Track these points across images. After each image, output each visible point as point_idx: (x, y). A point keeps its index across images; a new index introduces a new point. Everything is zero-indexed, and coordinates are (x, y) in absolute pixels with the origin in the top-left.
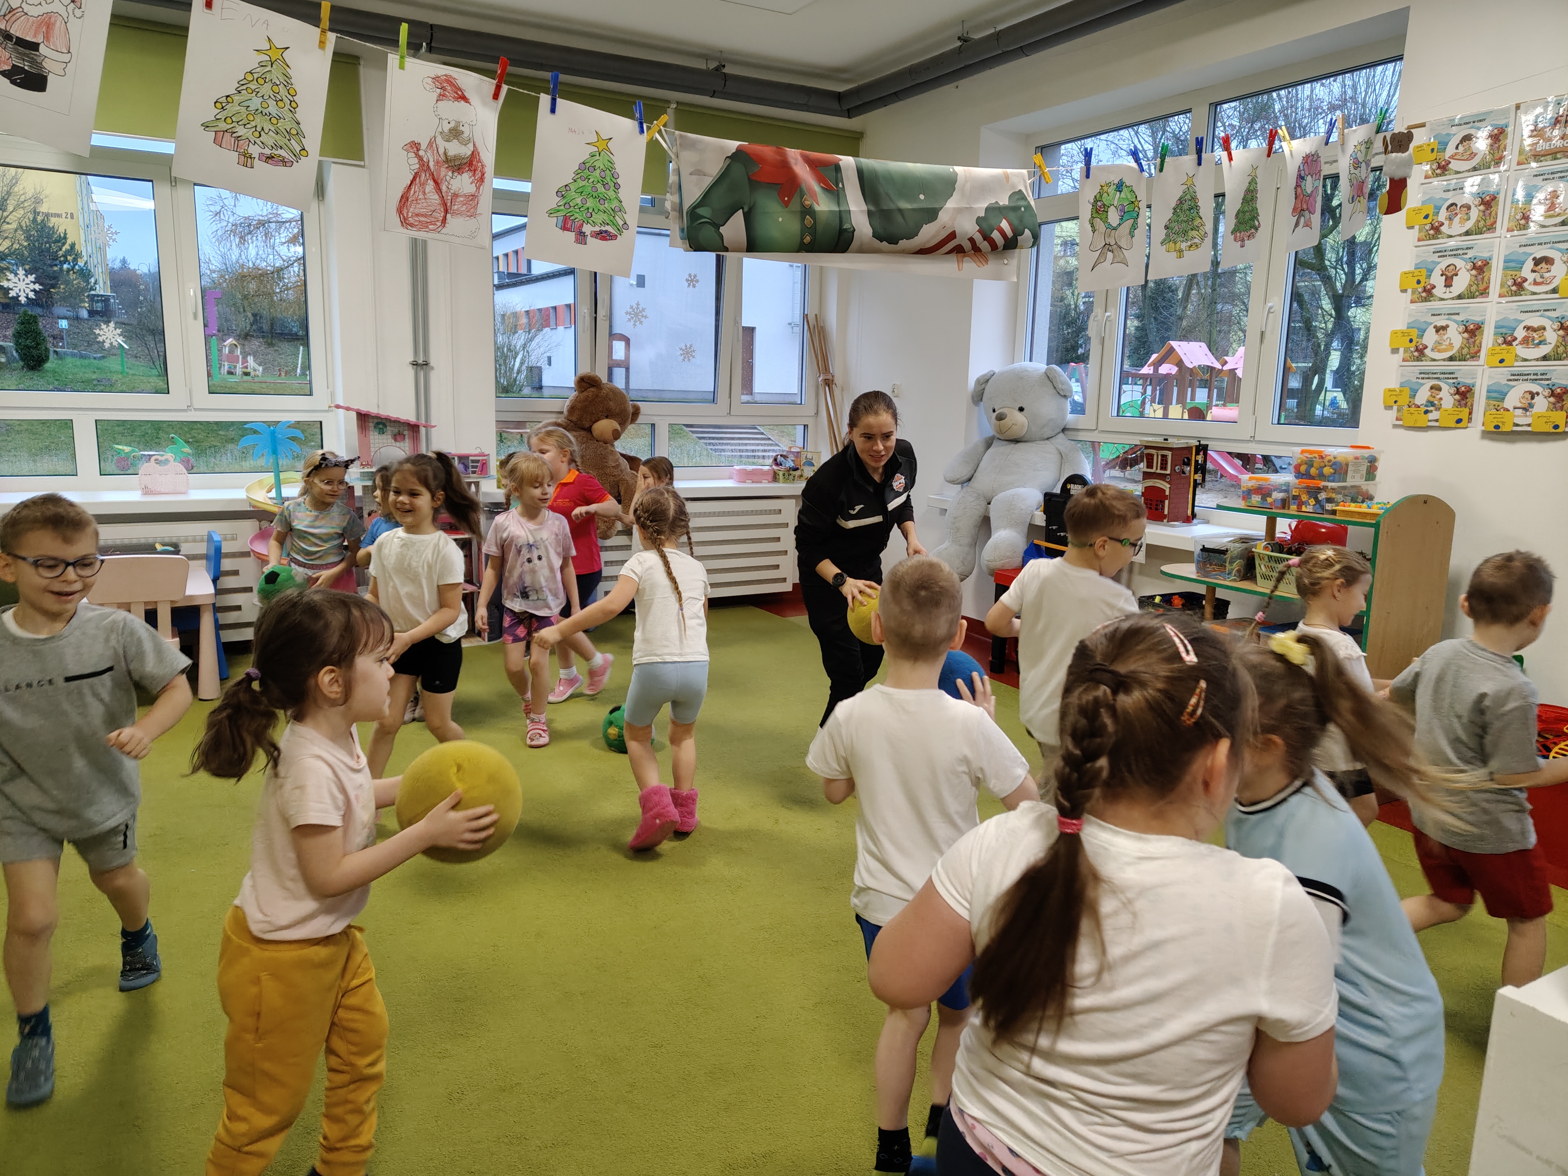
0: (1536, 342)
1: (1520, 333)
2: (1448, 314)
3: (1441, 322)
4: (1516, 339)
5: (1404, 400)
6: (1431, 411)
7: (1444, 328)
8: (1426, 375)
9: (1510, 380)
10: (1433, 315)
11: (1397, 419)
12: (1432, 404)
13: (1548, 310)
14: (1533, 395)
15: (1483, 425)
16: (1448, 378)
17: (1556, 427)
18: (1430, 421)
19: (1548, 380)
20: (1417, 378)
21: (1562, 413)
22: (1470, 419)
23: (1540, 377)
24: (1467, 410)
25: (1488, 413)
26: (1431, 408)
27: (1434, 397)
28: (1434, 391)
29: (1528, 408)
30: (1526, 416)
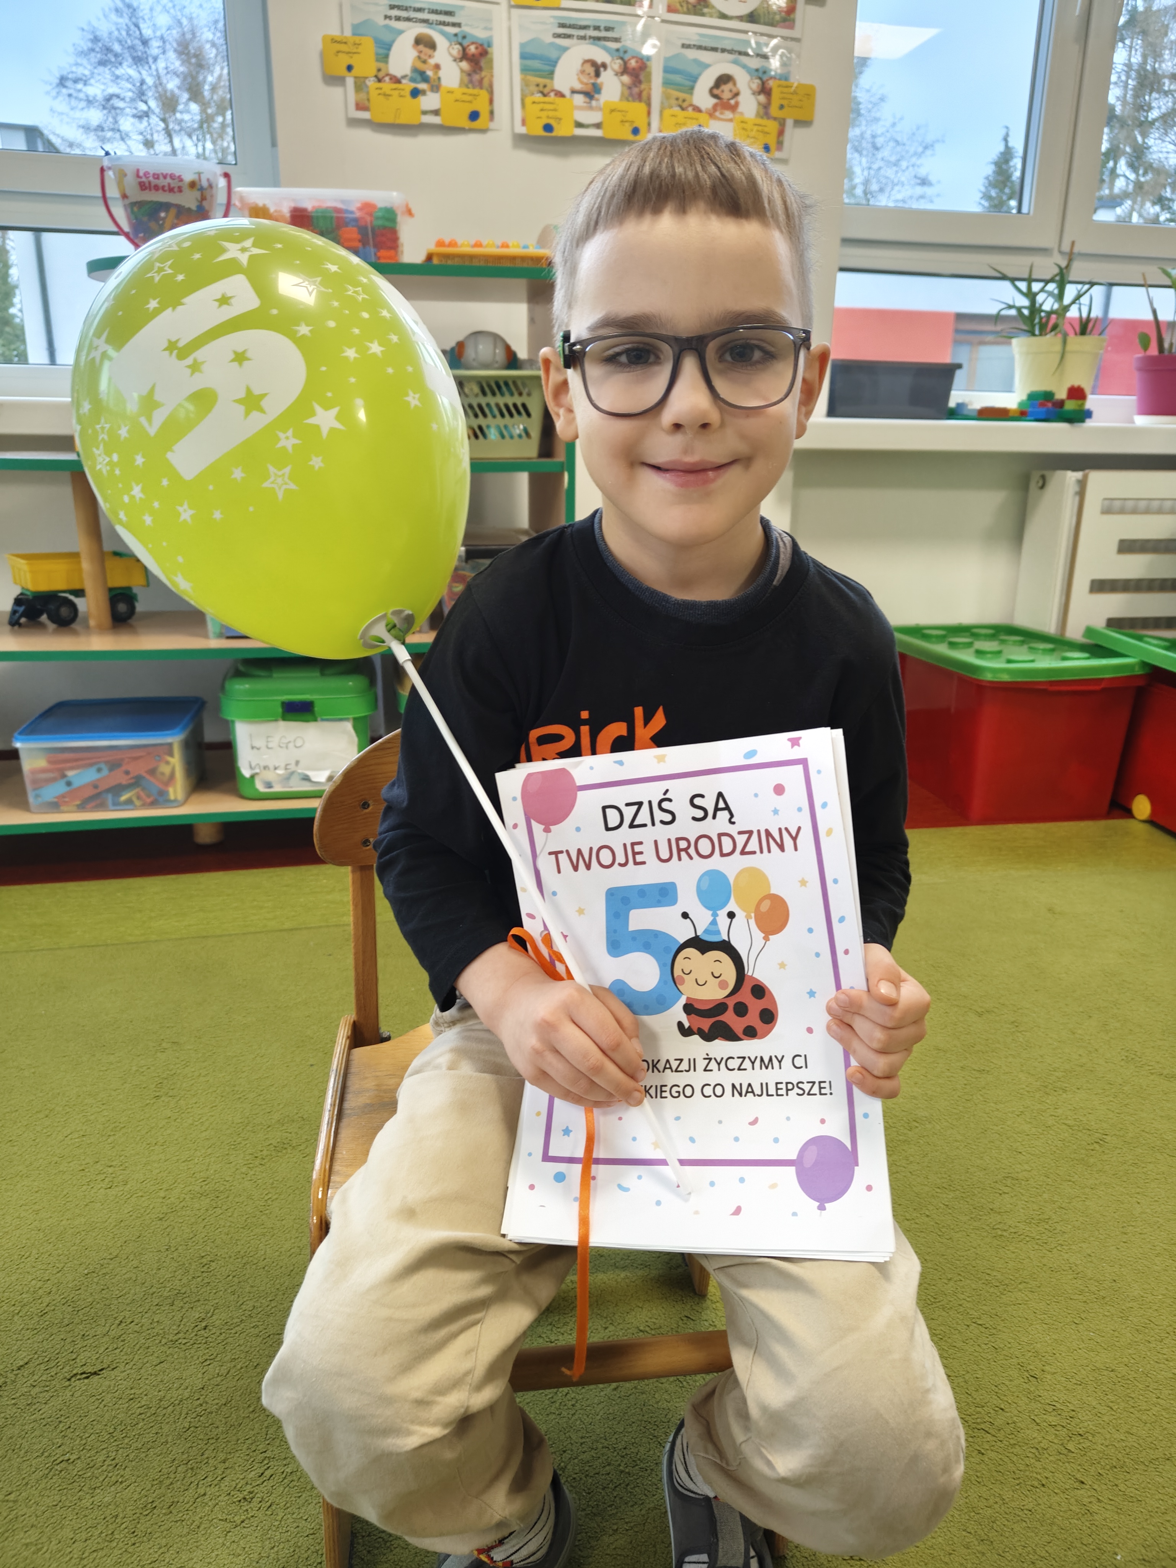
5: (366, 65)
6: (423, 92)
8: (402, 11)
9: (559, 36)
11: (359, 107)
12: (425, 79)
14: (598, 68)
15: (524, 123)
16: (444, 24)
17: (636, 131)
18: (425, 113)
19: (617, 40)
20: (386, 17)
21: (641, 107)
22: (492, 113)
23: (603, 34)
24: (484, 94)
25: (529, 100)
26: (422, 86)
27: (425, 62)
28: (421, 47)
29: (591, 93)
30: (591, 108)
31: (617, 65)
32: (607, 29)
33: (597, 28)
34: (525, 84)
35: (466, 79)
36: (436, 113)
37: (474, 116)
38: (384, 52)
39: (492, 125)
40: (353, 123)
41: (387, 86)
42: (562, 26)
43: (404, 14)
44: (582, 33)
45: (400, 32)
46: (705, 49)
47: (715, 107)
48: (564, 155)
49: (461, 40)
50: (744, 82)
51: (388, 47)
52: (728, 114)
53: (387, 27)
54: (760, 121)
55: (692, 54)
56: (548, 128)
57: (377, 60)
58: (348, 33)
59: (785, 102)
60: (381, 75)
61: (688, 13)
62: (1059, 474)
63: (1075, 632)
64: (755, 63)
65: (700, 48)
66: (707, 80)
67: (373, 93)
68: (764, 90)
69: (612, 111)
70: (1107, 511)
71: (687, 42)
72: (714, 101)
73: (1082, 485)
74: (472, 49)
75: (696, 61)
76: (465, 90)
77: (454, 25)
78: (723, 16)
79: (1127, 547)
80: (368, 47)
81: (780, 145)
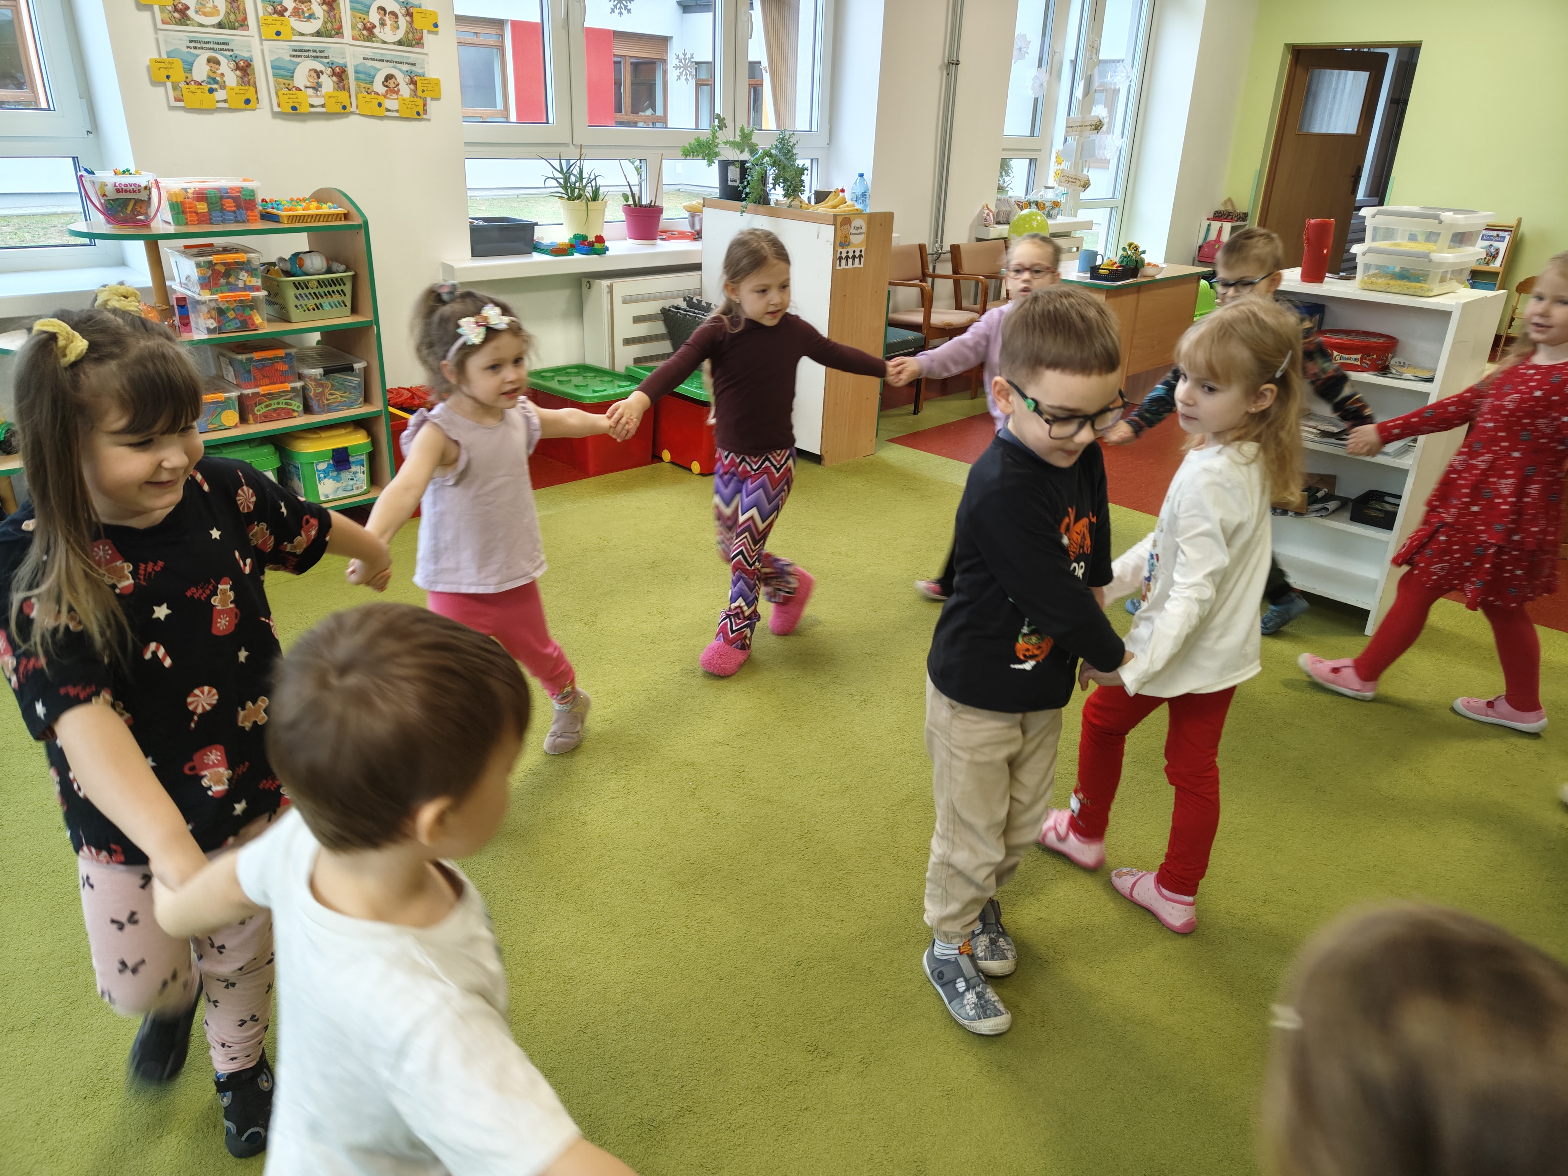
0: (306, 15)
1: (289, 3)
4: (286, 10)
5: (178, 75)
6: (216, 90)
8: (198, 43)
9: (293, 56)
11: (174, 99)
12: (216, 82)
14: (319, 74)
15: (279, 106)
17: (344, 107)
18: (218, 102)
19: (327, 57)
20: (188, 47)
21: (346, 93)
22: (257, 99)
23: (319, 54)
25: (280, 93)
26: (215, 86)
27: (214, 72)
28: (211, 64)
29: (317, 87)
30: (318, 96)
32: (321, 51)
33: (315, 51)
34: (277, 83)
35: (240, 80)
36: (225, 101)
37: (248, 102)
38: (189, 67)
39: (258, 106)
40: (172, 108)
41: (193, 87)
42: (295, 50)
44: (307, 54)
45: (198, 56)
46: (377, 60)
47: (387, 91)
48: (304, 121)
49: (234, 58)
50: (401, 78)
51: (192, 64)
52: (395, 96)
53: (188, 52)
54: (412, 99)
55: (370, 63)
56: (294, 108)
57: (185, 72)
58: (164, 56)
59: (425, 89)
60: (188, 81)
61: (364, 40)
62: (597, 281)
63: (620, 368)
64: (405, 67)
65: (374, 60)
66: (380, 78)
67: (185, 92)
68: (413, 82)
69: (330, 97)
70: (625, 302)
71: (366, 57)
72: (386, 89)
73: (611, 288)
74: (242, 63)
75: (373, 67)
76: (241, 87)
77: (229, 50)
78: (384, 42)
79: (637, 320)
80: (179, 65)
81: (425, 111)
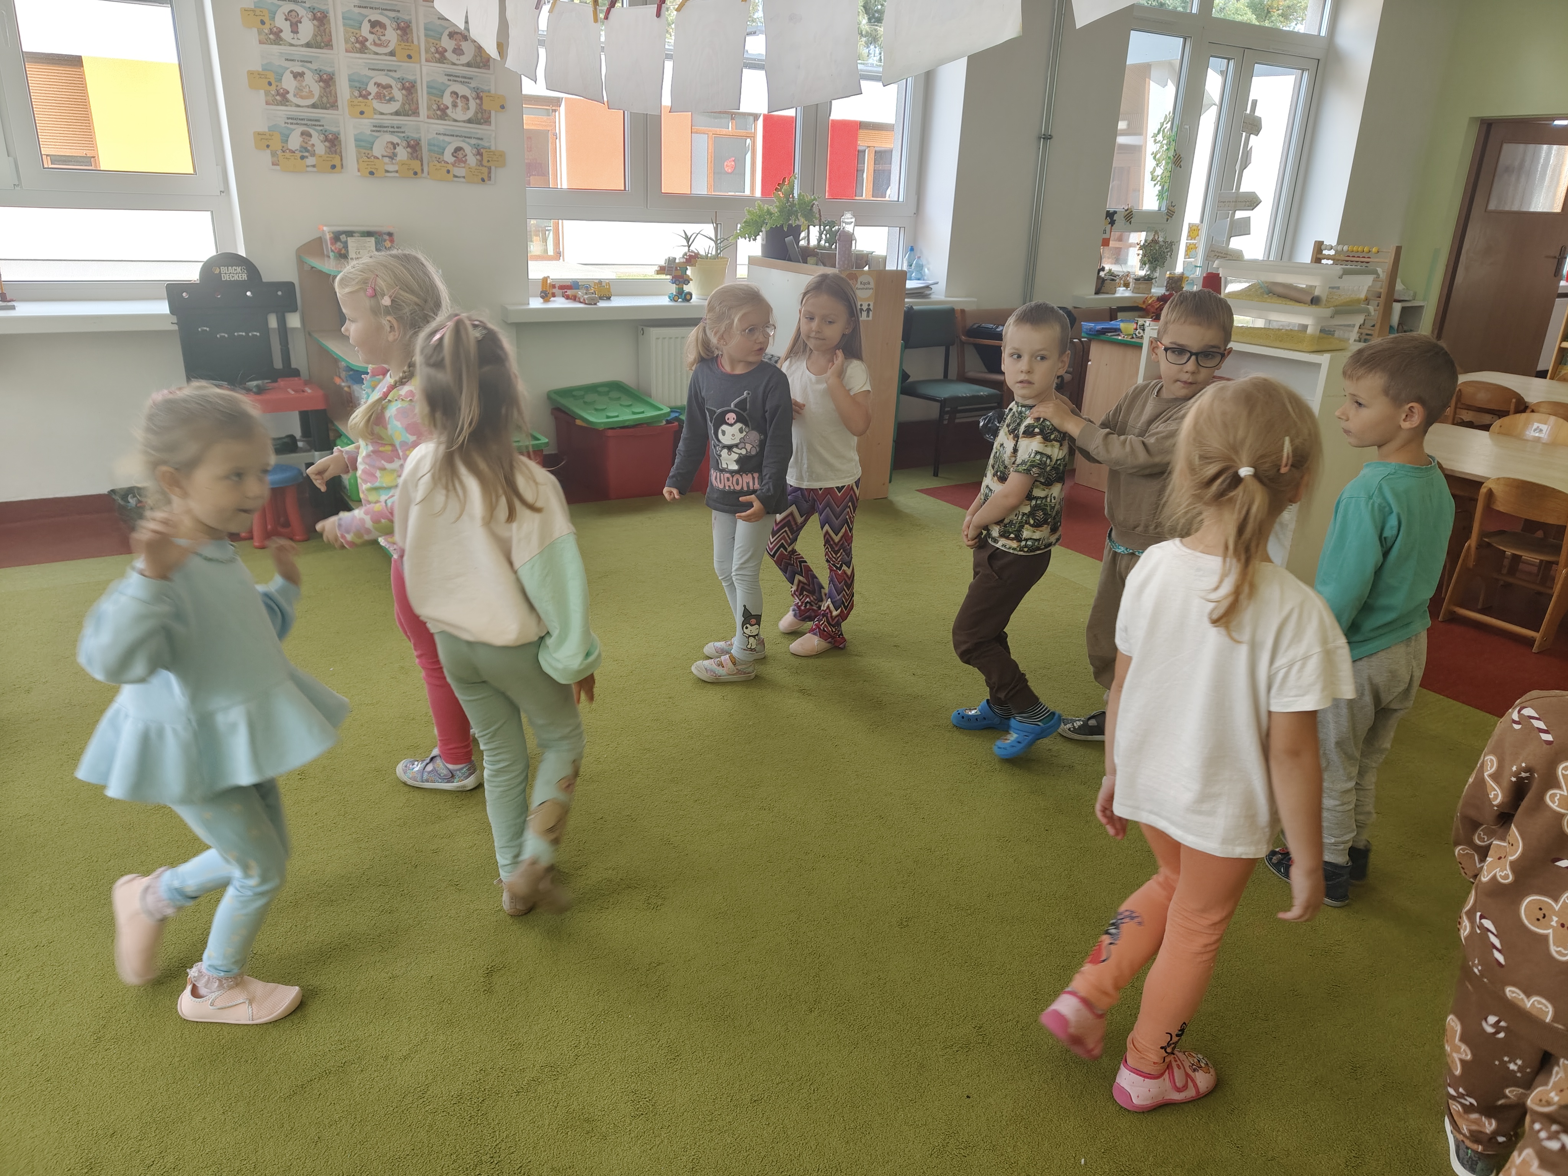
0: (387, 98)
1: (372, 89)
2: (302, 61)
3: (298, 69)
4: (370, 94)
6: (307, 157)
7: (302, 75)
8: (294, 120)
9: (374, 131)
10: (287, 60)
11: (274, 162)
12: (308, 151)
13: (390, 71)
14: (395, 146)
15: (359, 170)
16: (315, 125)
17: (416, 173)
18: (308, 166)
19: (403, 132)
20: (286, 123)
21: (418, 162)
22: (342, 165)
23: (396, 130)
24: (338, 157)
25: (361, 160)
26: (306, 154)
27: (306, 143)
28: (304, 136)
29: (393, 157)
30: (393, 164)
31: (404, 144)
32: (398, 128)
33: (393, 127)
34: (359, 153)
35: (328, 150)
36: (314, 166)
37: (334, 166)
38: (285, 139)
39: (342, 170)
40: (270, 170)
42: (375, 126)
43: (295, 121)
44: (385, 129)
46: (448, 135)
47: (455, 162)
48: (380, 183)
50: (468, 149)
51: (288, 137)
52: (462, 165)
53: (285, 127)
54: (478, 168)
55: (441, 138)
56: (372, 173)
57: (282, 142)
58: (266, 130)
59: (490, 159)
60: (284, 149)
61: (438, 119)
64: (473, 141)
65: (445, 135)
66: (450, 150)
67: (281, 158)
68: (479, 153)
71: (439, 132)
72: (455, 159)
74: (330, 136)
75: (443, 141)
76: (328, 155)
77: (320, 126)
78: (456, 121)
80: (277, 137)
81: (490, 178)
